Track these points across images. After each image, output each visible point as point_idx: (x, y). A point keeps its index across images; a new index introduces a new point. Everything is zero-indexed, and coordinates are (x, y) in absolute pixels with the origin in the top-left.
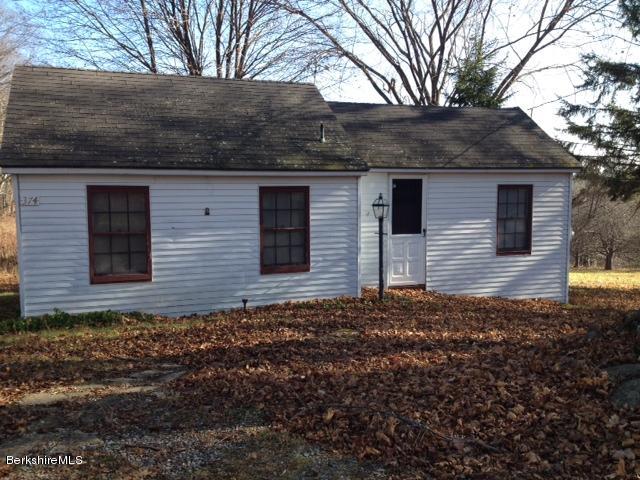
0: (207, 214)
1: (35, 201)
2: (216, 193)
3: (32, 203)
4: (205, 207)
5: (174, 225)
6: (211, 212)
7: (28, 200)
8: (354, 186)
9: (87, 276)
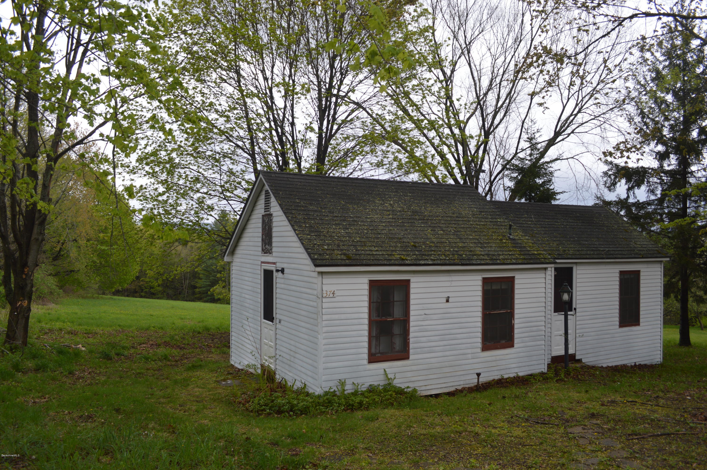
0: (447, 301)
1: (333, 294)
2: (454, 284)
3: (331, 295)
4: (447, 295)
5: (427, 312)
6: (450, 300)
7: (328, 293)
8: (543, 275)
9: (366, 356)
